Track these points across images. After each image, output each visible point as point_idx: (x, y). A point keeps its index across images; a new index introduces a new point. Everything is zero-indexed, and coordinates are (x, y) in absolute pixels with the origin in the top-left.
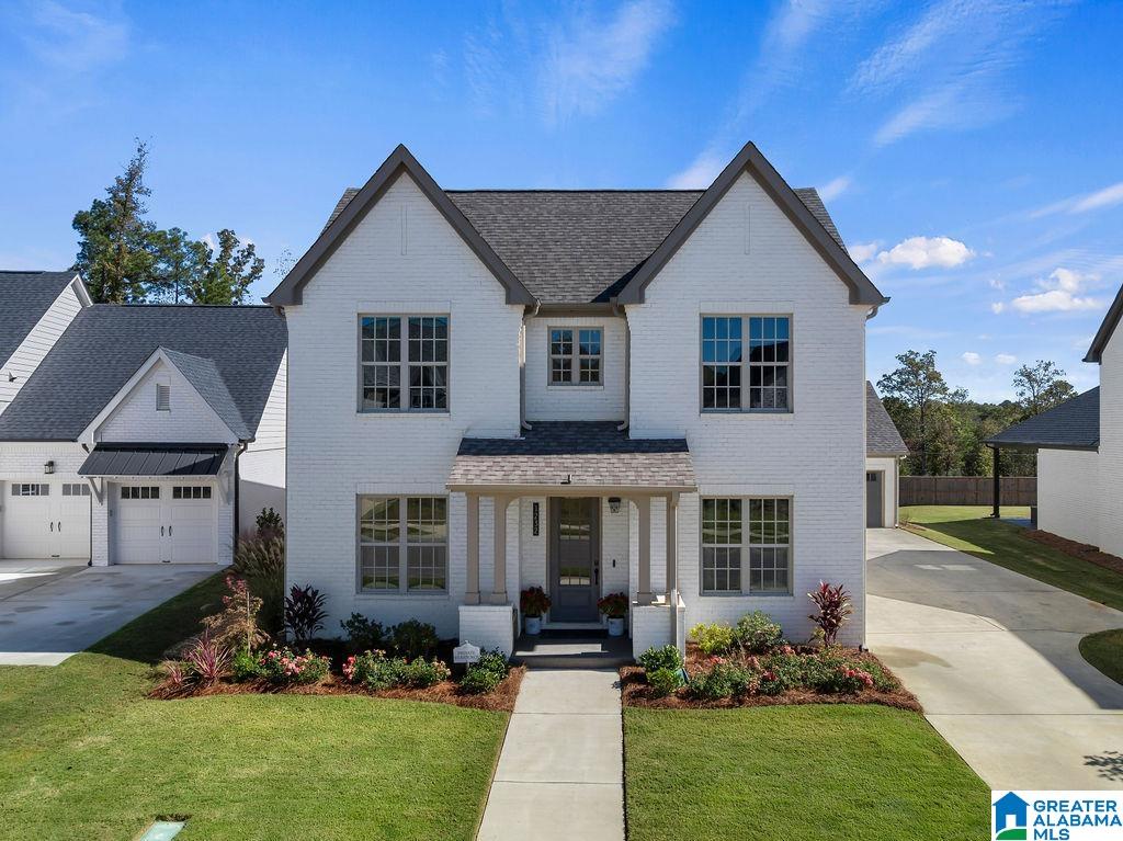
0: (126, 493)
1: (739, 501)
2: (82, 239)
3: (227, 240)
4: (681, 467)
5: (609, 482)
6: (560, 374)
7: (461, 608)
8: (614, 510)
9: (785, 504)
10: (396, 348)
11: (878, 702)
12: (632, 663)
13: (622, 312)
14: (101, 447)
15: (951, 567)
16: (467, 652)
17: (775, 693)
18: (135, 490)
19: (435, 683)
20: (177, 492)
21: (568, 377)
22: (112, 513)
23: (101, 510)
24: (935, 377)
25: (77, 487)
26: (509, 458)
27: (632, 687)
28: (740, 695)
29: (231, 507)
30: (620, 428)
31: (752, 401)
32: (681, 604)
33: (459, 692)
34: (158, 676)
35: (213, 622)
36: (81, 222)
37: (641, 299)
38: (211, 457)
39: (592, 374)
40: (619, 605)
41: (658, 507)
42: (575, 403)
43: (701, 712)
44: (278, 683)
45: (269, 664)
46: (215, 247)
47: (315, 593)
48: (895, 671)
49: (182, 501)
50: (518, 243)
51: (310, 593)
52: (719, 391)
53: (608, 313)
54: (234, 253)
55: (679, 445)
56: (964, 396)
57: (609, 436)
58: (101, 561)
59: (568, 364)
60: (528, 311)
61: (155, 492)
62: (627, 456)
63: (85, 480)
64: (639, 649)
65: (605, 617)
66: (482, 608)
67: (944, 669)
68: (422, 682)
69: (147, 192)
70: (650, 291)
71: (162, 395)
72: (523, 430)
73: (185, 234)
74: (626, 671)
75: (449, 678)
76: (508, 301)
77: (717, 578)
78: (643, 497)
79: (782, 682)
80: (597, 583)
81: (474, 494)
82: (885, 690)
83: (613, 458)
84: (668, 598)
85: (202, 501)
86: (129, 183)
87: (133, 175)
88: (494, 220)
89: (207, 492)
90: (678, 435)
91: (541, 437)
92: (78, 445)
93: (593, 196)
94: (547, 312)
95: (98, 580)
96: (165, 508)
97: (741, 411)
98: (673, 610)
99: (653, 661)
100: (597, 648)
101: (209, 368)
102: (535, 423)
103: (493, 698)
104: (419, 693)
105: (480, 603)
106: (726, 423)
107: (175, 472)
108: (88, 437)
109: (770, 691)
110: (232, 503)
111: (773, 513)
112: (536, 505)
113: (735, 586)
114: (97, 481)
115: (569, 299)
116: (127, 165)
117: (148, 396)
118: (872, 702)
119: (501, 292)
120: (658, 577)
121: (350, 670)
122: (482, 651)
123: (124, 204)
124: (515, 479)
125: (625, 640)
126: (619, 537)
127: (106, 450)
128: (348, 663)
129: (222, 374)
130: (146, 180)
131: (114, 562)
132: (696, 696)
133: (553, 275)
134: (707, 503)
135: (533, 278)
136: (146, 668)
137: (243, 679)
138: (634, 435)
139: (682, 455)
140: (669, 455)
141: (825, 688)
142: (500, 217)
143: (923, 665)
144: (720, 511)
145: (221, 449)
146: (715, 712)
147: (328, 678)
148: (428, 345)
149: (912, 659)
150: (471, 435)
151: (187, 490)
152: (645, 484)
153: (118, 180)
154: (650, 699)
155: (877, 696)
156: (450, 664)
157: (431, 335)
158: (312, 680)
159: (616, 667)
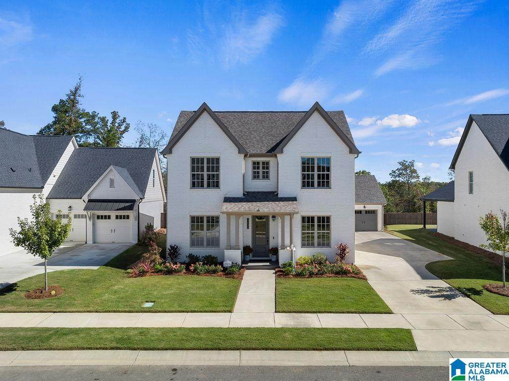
0: (98, 217)
1: (314, 217)
2: (55, 115)
3: (115, 115)
4: (294, 206)
5: (272, 211)
6: (256, 176)
7: (225, 251)
8: (273, 220)
9: (328, 218)
10: (202, 168)
11: (353, 277)
12: (279, 267)
13: (276, 156)
14: (90, 201)
15: (396, 244)
16: (227, 263)
17: (322, 274)
18: (102, 216)
19: (218, 272)
20: (117, 217)
21: (258, 177)
22: (94, 225)
23: (90, 223)
24: (414, 171)
25: (82, 215)
26: (240, 203)
27: (278, 273)
28: (311, 275)
29: (137, 222)
30: (275, 194)
31: (318, 185)
32: (294, 249)
33: (226, 274)
34: (129, 273)
35: (147, 255)
36: (55, 109)
37: (282, 152)
38: (131, 204)
39: (266, 176)
40: (275, 251)
41: (287, 218)
42: (261, 185)
43: (299, 279)
44: (170, 272)
45: (167, 267)
46: (110, 119)
47: (177, 247)
48: (362, 270)
49: (119, 220)
50: (241, 132)
51: (175, 247)
52: (307, 183)
53: (271, 156)
54: (118, 121)
55: (294, 199)
56: (429, 179)
57: (272, 196)
58: (90, 242)
59: (258, 173)
60: (245, 156)
61: (109, 217)
62: (277, 202)
63: (85, 213)
64: (281, 262)
65: (271, 255)
66: (231, 250)
67: (378, 270)
68: (214, 272)
69: (83, 96)
70: (285, 149)
71: (112, 183)
72: (244, 195)
73: (98, 114)
74: (277, 270)
75: (222, 271)
76: (239, 153)
77: (307, 242)
78: (283, 215)
79: (324, 271)
80: (268, 244)
81: (229, 214)
82: (356, 274)
83: (273, 203)
84: (290, 247)
85: (126, 220)
86: (75, 93)
87: (77, 89)
88: (233, 123)
89: (128, 217)
90: (293, 196)
91: (250, 197)
92: (82, 200)
93: (266, 114)
94: (252, 156)
95: (92, 248)
96: (113, 223)
97: (314, 188)
98: (292, 251)
99: (285, 265)
100: (268, 264)
101: (126, 172)
102: (247, 192)
103: (236, 276)
104: (213, 275)
105: (231, 249)
106: (309, 191)
107: (117, 210)
108: (85, 197)
109: (320, 274)
110: (137, 221)
111: (324, 222)
112: (248, 219)
113: (313, 245)
114: (89, 213)
115: (259, 152)
116: (75, 85)
117: (107, 183)
118: (351, 277)
119: (236, 150)
120: (287, 242)
121: (192, 268)
122: (232, 263)
123: (73, 101)
124: (242, 210)
125: (277, 261)
126: (275, 228)
127: (92, 202)
128: (191, 266)
129: (130, 174)
130: (82, 92)
131: (94, 243)
132: (299, 275)
133: (253, 143)
134: (303, 218)
135: (247, 144)
136: (123, 271)
137: (159, 272)
138: (280, 196)
139: (295, 202)
140: (291, 202)
141: (337, 273)
142: (235, 122)
143: (372, 269)
144: (308, 221)
145: (133, 201)
146: (304, 279)
147: (184, 271)
148: (213, 167)
149: (368, 268)
150: (227, 196)
151: (121, 216)
152: (283, 211)
153: (71, 91)
154: (284, 276)
155: (353, 275)
156: (222, 266)
157: (214, 163)
158: (180, 271)
159: (274, 269)
